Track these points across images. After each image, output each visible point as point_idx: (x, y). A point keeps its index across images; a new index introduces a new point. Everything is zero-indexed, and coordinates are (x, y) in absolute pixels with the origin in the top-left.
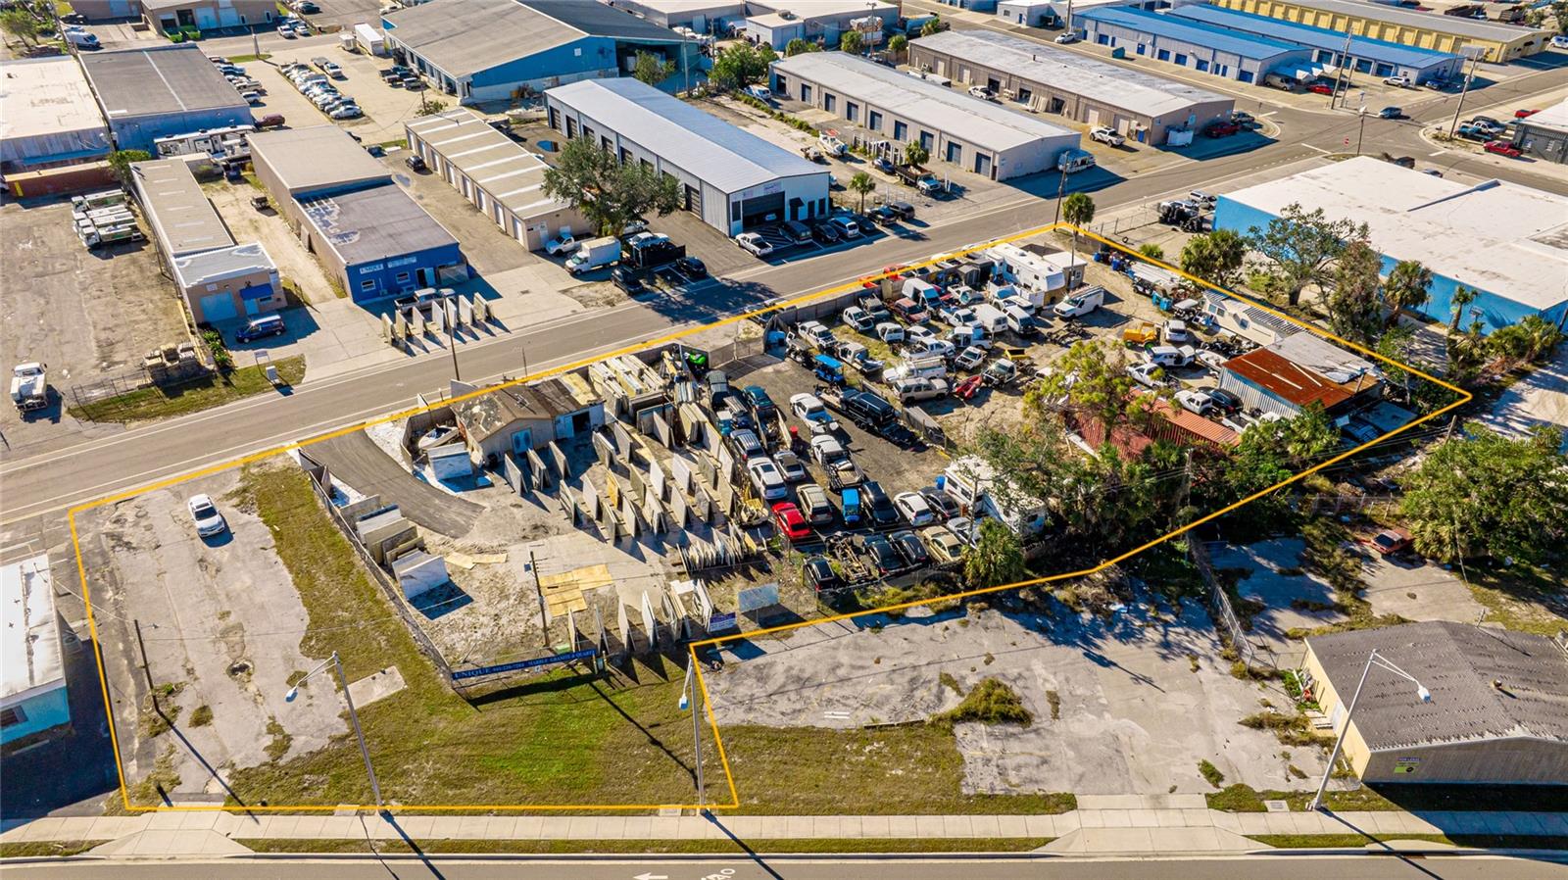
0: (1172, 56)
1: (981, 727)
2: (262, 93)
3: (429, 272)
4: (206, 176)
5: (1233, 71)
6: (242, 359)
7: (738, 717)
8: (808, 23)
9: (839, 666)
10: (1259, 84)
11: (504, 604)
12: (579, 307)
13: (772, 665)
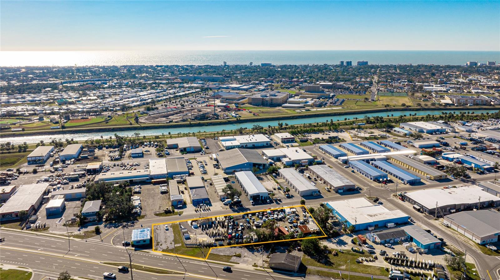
2: (193, 167)
3: (204, 202)
4: (179, 182)
6: (176, 210)
11: (194, 240)
12: (222, 209)
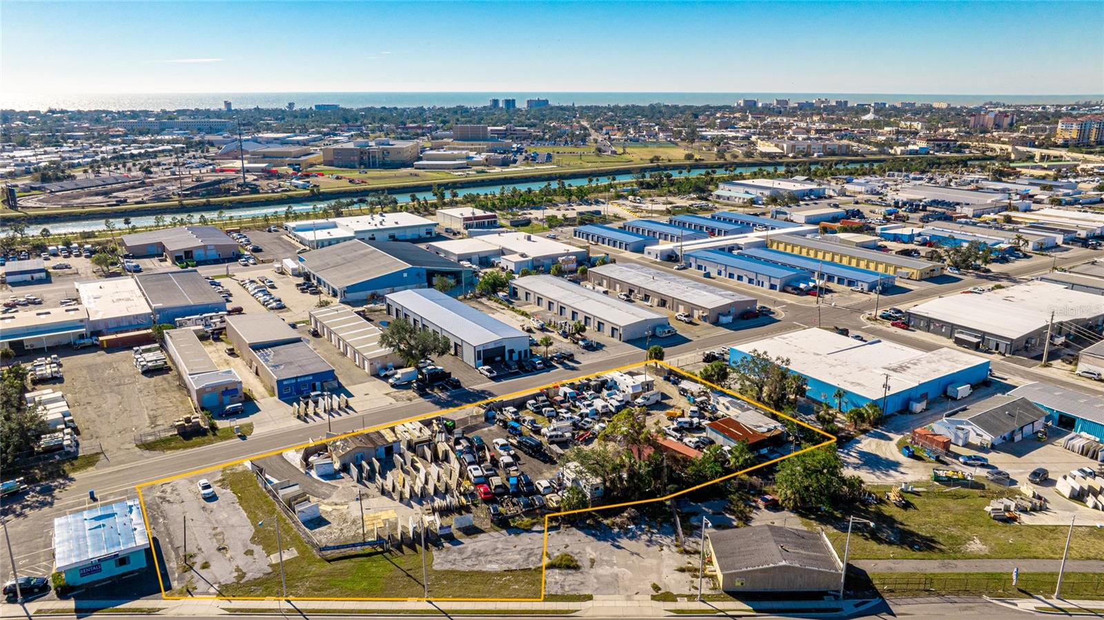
0: (736, 276)
1: (557, 571)
2: (230, 295)
3: (318, 384)
4: (203, 337)
5: (767, 284)
6: (222, 424)
7: (448, 567)
8: (535, 259)
9: (497, 548)
10: (781, 291)
11: (345, 525)
12: (393, 401)
13: (466, 548)
